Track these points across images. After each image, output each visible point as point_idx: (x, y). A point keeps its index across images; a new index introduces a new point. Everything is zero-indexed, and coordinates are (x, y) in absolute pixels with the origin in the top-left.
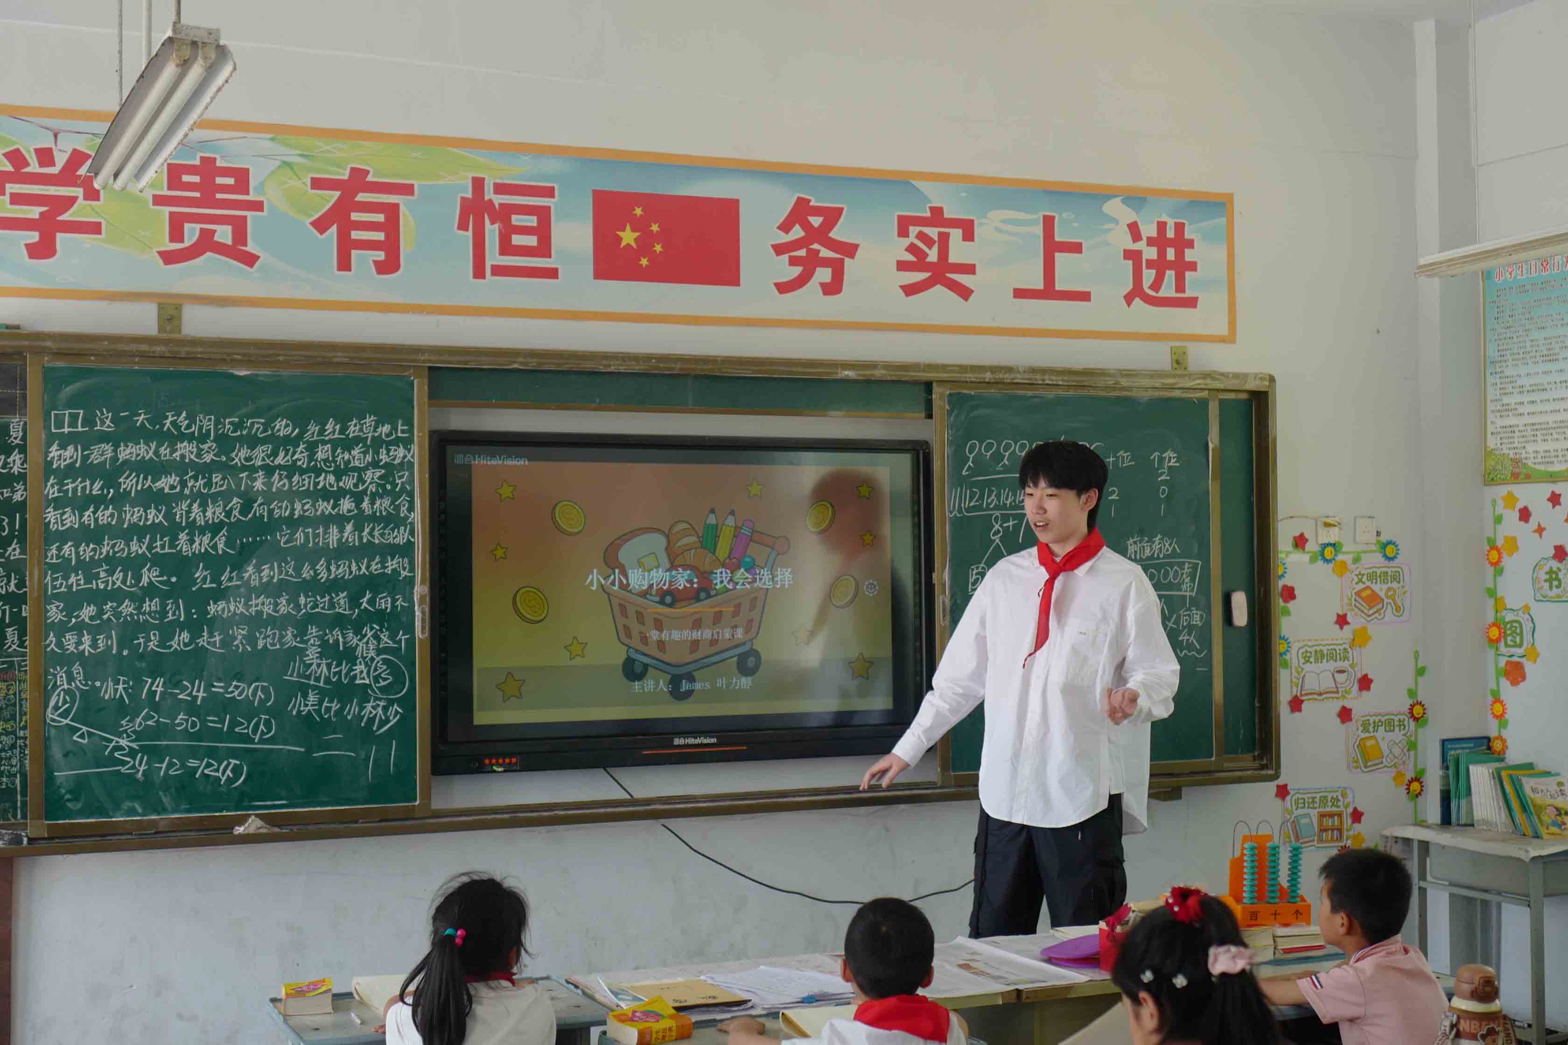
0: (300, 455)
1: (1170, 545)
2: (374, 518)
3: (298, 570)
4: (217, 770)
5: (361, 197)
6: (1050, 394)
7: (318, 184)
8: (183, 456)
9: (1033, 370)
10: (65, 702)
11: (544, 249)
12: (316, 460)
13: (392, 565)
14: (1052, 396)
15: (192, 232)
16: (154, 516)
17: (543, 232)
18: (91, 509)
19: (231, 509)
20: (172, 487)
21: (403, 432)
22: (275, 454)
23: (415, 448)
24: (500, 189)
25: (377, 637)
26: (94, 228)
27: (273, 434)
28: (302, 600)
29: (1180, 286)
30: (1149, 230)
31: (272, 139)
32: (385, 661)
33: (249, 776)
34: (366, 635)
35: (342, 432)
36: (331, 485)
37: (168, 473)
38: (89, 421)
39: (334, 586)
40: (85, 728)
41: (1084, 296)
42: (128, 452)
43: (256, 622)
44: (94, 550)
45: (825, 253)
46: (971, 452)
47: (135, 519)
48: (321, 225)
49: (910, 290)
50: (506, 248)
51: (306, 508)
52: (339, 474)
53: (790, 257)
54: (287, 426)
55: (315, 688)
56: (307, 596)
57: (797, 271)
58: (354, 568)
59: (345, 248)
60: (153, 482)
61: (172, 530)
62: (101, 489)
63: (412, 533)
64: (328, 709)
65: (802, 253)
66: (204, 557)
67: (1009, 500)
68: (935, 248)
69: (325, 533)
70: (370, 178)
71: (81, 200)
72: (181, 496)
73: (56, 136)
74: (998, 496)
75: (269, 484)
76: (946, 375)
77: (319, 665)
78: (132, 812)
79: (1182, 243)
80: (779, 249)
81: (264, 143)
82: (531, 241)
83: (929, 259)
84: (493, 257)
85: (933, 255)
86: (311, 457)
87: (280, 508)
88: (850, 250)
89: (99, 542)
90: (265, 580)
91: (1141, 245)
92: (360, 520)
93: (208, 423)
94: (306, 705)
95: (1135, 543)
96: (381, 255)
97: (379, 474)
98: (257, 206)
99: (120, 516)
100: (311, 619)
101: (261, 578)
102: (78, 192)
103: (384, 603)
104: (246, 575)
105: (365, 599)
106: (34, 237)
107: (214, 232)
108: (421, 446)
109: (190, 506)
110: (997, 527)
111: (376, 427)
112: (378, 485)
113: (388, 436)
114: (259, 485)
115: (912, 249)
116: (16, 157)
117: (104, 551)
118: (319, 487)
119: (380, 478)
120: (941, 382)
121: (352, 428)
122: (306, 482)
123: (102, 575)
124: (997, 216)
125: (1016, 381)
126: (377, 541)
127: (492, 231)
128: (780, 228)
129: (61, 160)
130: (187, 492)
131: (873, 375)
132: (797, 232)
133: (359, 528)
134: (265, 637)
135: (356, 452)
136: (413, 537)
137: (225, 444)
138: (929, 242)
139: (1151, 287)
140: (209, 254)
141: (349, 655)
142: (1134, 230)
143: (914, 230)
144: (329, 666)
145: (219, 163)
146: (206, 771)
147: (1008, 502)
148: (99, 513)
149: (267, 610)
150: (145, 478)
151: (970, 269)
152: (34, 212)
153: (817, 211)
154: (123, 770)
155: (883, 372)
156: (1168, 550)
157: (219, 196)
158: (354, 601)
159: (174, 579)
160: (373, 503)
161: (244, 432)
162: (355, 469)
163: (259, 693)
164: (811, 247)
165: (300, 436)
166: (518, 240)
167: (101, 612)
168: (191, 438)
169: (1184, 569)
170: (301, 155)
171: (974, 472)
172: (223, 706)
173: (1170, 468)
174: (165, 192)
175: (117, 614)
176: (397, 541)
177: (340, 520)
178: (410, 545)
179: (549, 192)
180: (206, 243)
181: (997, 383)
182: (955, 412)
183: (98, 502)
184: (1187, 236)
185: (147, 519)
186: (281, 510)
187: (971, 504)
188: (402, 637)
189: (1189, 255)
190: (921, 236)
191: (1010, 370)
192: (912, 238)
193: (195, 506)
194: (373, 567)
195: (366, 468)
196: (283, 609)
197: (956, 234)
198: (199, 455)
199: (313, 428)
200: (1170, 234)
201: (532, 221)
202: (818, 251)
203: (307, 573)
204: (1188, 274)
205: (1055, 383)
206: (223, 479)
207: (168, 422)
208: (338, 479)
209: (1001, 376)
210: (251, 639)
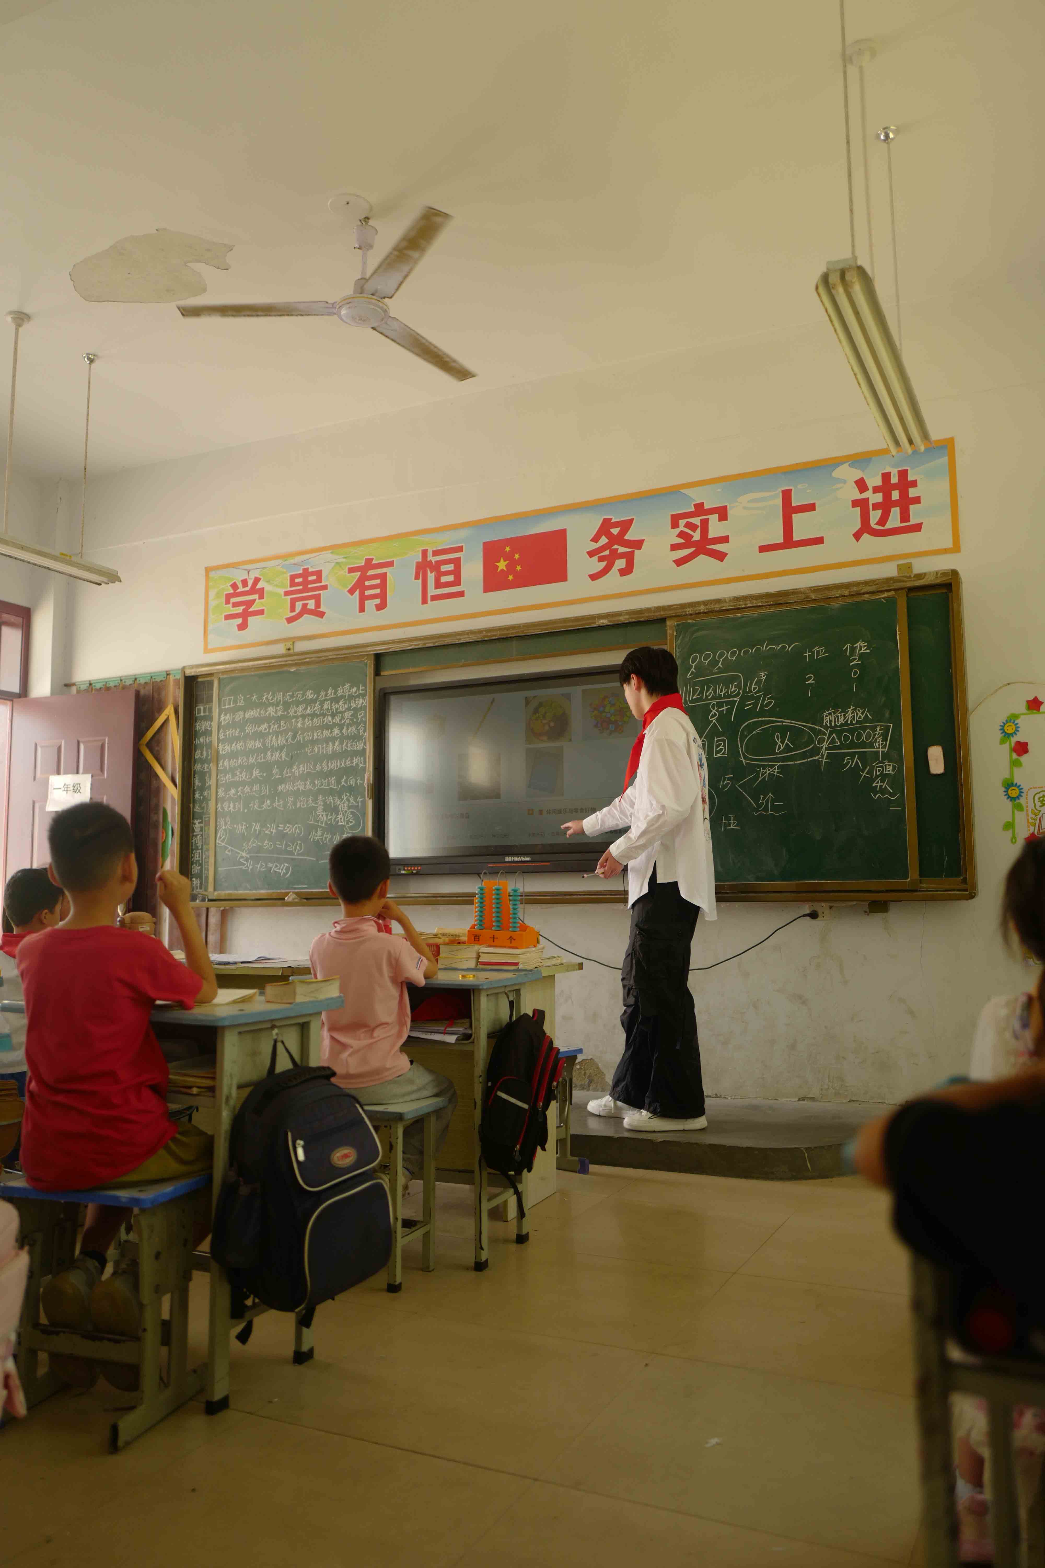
0: (317, 708)
1: (862, 713)
2: (348, 737)
3: (315, 766)
4: (279, 869)
5: (370, 573)
6: (756, 614)
7: (351, 570)
8: (270, 714)
9: (737, 599)
10: (223, 835)
11: (457, 582)
12: (323, 710)
13: (356, 761)
14: (755, 615)
15: (299, 606)
16: (258, 744)
17: (457, 573)
18: (235, 743)
19: (288, 738)
20: (265, 729)
21: (362, 690)
22: (306, 708)
23: (367, 698)
24: (436, 553)
25: (348, 800)
26: (261, 612)
27: (305, 699)
28: (316, 782)
29: (905, 517)
30: (875, 480)
31: (332, 553)
32: (352, 813)
33: (292, 873)
34: (343, 799)
35: (335, 694)
36: (330, 722)
37: (264, 723)
38: (235, 702)
39: (330, 773)
40: (230, 847)
41: (819, 541)
42: (250, 714)
43: (297, 794)
44: (235, 762)
45: (622, 549)
46: (693, 662)
47: (251, 746)
48: (351, 591)
49: (679, 562)
50: (438, 585)
51: (319, 734)
52: (333, 715)
53: (599, 557)
54: (312, 693)
55: (321, 827)
56: (318, 780)
57: (604, 564)
58: (339, 764)
59: (363, 599)
60: (258, 727)
61: (264, 750)
62: (239, 733)
63: (365, 744)
64: (326, 838)
65: (607, 553)
66: (277, 763)
67: (723, 692)
68: (698, 531)
69: (327, 747)
70: (374, 562)
71: (257, 601)
72: (269, 733)
73: (248, 572)
74: (715, 692)
75: (303, 724)
76: (671, 612)
77: (322, 815)
78: (246, 889)
79: (905, 483)
80: (591, 554)
81: (328, 555)
82: (451, 578)
83: (694, 539)
84: (432, 591)
85: (697, 536)
86: (322, 708)
87: (308, 735)
88: (638, 544)
89: (237, 759)
90: (301, 772)
91: (868, 494)
92: (342, 738)
93: (279, 696)
94: (317, 836)
95: (830, 714)
96: (378, 601)
97: (350, 714)
98: (325, 587)
99: (245, 745)
100: (320, 791)
101: (299, 772)
102: (256, 596)
103: (352, 782)
104: (293, 770)
105: (343, 780)
106: (239, 621)
107: (307, 604)
108: (370, 697)
109: (272, 738)
110: (714, 711)
111: (350, 689)
112: (351, 720)
113: (355, 693)
114: (299, 725)
115: (681, 535)
116: (234, 586)
117: (239, 762)
118: (325, 723)
119: (352, 716)
120: (671, 617)
121: (339, 691)
122: (319, 722)
123: (238, 774)
124: (744, 499)
125: (724, 608)
126: (349, 749)
127: (431, 577)
128: (592, 540)
129: (250, 583)
130: (271, 731)
131: (619, 620)
132: (604, 540)
133: (341, 743)
134: (300, 802)
135: (340, 703)
136: (366, 746)
137: (287, 706)
138: (693, 527)
139: (877, 524)
140: (305, 615)
141: (335, 810)
142: (861, 485)
143: (682, 522)
144: (327, 815)
145: (310, 570)
146: (275, 870)
147: (722, 693)
148: (238, 745)
149: (302, 787)
150: (255, 726)
151: (725, 539)
152: (240, 610)
153: (616, 525)
154: (243, 867)
155: (627, 617)
156: (860, 717)
157: (310, 586)
158: (338, 782)
159: (265, 774)
160: (348, 729)
161: (294, 699)
162: (341, 712)
163: (297, 830)
164: (613, 547)
165: (317, 699)
166: (444, 579)
167: (237, 792)
168: (272, 705)
169: (876, 731)
170: (345, 558)
171: (696, 675)
172: (282, 836)
173: (861, 655)
174: (289, 589)
175: (243, 792)
176: (358, 748)
177: (333, 739)
178: (364, 750)
179: (460, 549)
180: (305, 610)
181: (711, 612)
182: (681, 637)
183: (237, 739)
184: (911, 478)
185: (255, 746)
186: (308, 737)
187: (694, 697)
188: (360, 799)
189: (912, 492)
190: (688, 525)
191: (718, 601)
192: (682, 527)
193: (274, 738)
194: (347, 763)
195: (345, 712)
196: (308, 787)
197: (713, 518)
198: (276, 713)
199: (323, 693)
200: (894, 480)
201: (451, 567)
202: (617, 549)
203: (318, 768)
204: (912, 507)
205: (755, 605)
206: (285, 723)
207: (264, 698)
208: (333, 719)
209: (712, 606)
210: (295, 803)
